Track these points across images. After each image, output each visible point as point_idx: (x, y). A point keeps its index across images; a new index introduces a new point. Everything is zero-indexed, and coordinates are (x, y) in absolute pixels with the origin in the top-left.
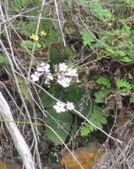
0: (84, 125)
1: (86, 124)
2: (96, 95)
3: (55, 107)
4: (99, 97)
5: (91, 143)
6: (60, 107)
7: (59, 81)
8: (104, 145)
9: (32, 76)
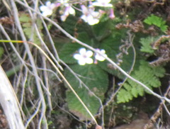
0: (123, 87)
1: (126, 85)
2: (143, 41)
3: (76, 56)
4: (148, 46)
5: (138, 121)
6: (84, 57)
7: (83, 17)
8: (153, 118)
9: (43, 8)
